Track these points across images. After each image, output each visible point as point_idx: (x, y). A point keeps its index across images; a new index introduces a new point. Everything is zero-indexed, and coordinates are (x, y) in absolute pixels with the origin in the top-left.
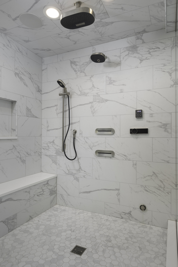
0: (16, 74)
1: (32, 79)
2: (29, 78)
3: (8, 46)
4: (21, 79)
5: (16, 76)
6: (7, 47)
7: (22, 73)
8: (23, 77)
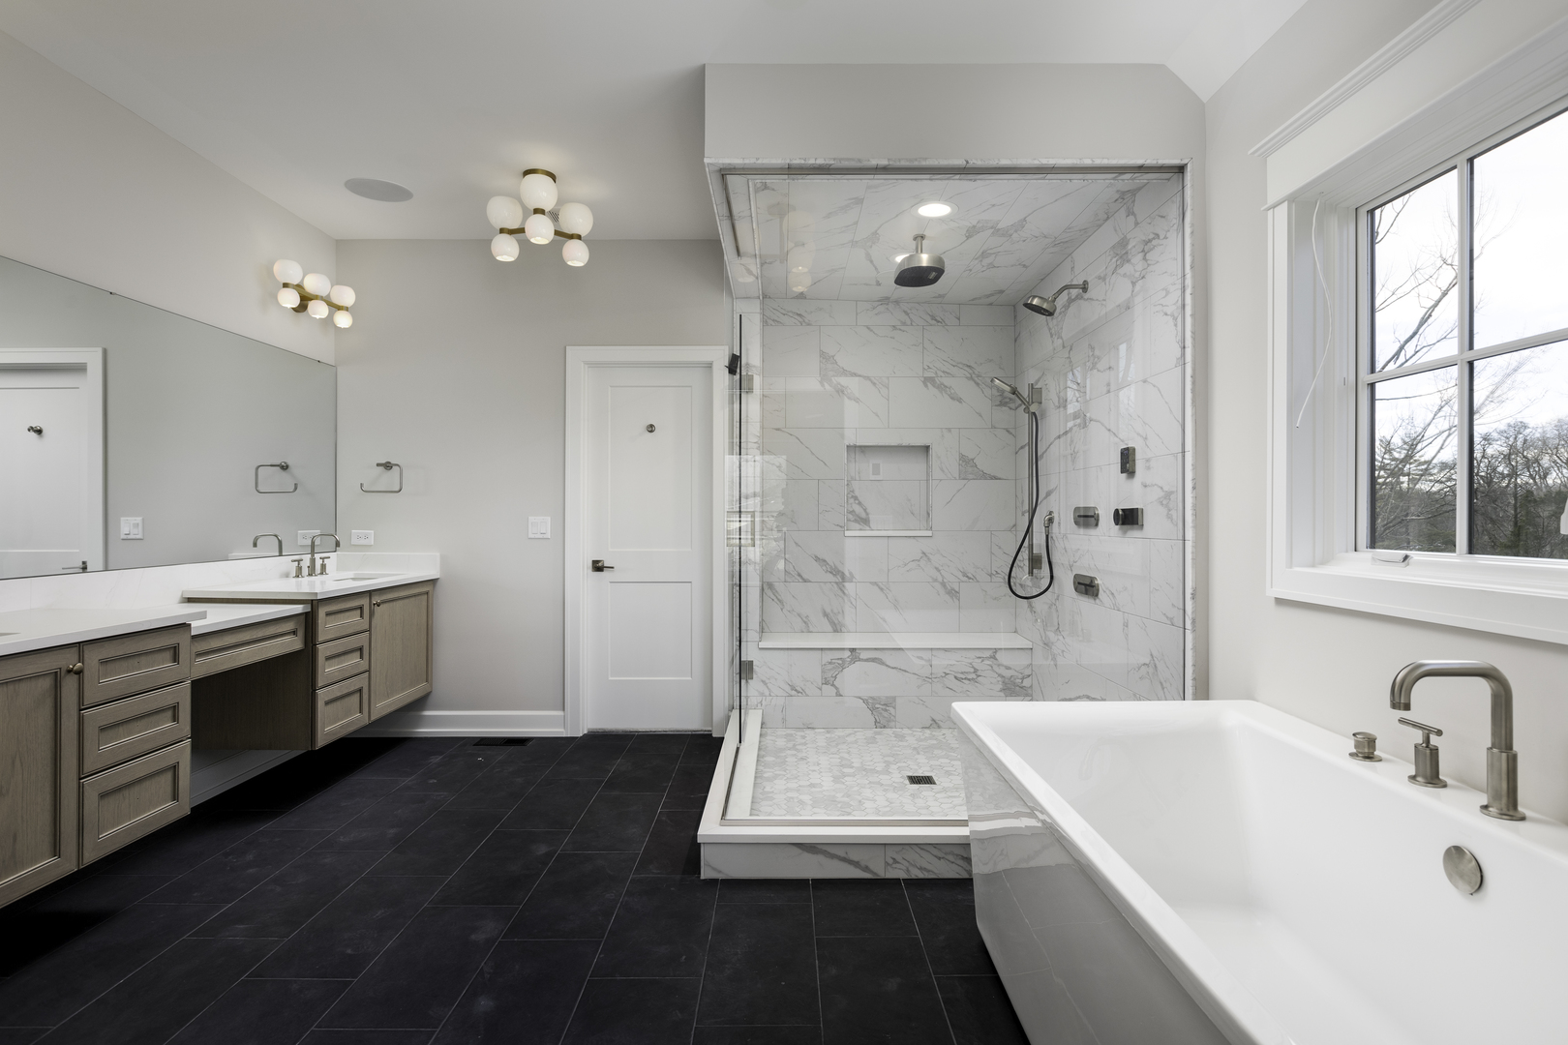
0: (928, 381)
1: (978, 376)
2: (967, 378)
3: (904, 324)
4: (942, 388)
5: (926, 386)
6: (902, 328)
7: (943, 372)
8: (947, 381)
